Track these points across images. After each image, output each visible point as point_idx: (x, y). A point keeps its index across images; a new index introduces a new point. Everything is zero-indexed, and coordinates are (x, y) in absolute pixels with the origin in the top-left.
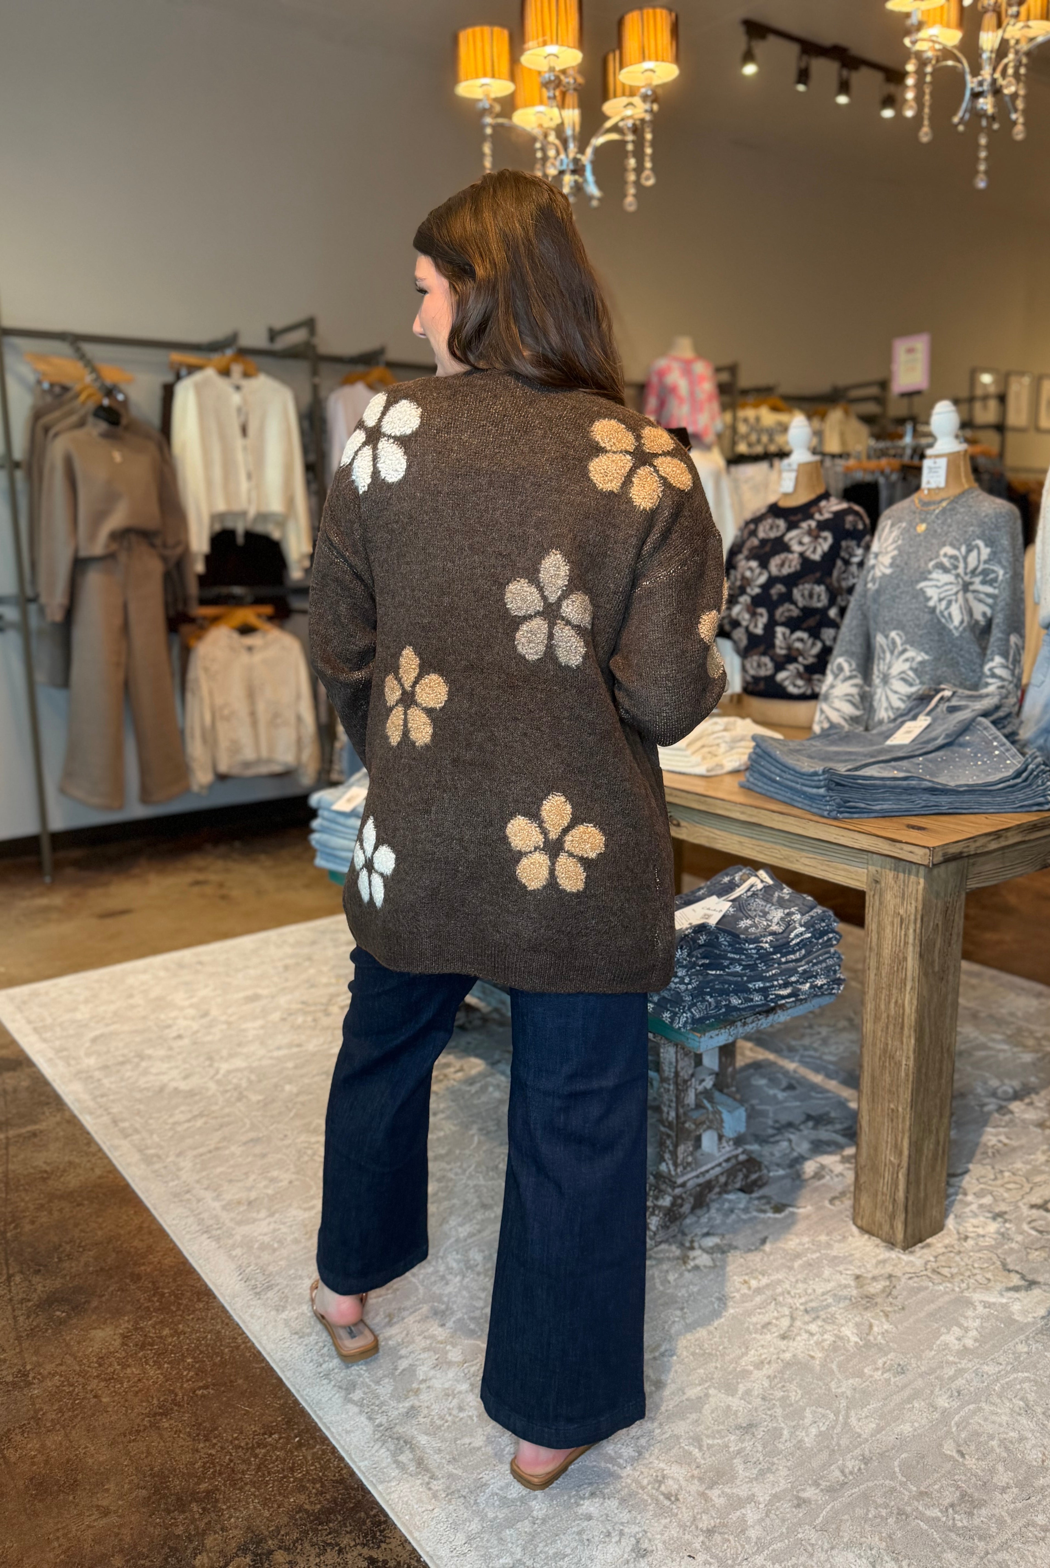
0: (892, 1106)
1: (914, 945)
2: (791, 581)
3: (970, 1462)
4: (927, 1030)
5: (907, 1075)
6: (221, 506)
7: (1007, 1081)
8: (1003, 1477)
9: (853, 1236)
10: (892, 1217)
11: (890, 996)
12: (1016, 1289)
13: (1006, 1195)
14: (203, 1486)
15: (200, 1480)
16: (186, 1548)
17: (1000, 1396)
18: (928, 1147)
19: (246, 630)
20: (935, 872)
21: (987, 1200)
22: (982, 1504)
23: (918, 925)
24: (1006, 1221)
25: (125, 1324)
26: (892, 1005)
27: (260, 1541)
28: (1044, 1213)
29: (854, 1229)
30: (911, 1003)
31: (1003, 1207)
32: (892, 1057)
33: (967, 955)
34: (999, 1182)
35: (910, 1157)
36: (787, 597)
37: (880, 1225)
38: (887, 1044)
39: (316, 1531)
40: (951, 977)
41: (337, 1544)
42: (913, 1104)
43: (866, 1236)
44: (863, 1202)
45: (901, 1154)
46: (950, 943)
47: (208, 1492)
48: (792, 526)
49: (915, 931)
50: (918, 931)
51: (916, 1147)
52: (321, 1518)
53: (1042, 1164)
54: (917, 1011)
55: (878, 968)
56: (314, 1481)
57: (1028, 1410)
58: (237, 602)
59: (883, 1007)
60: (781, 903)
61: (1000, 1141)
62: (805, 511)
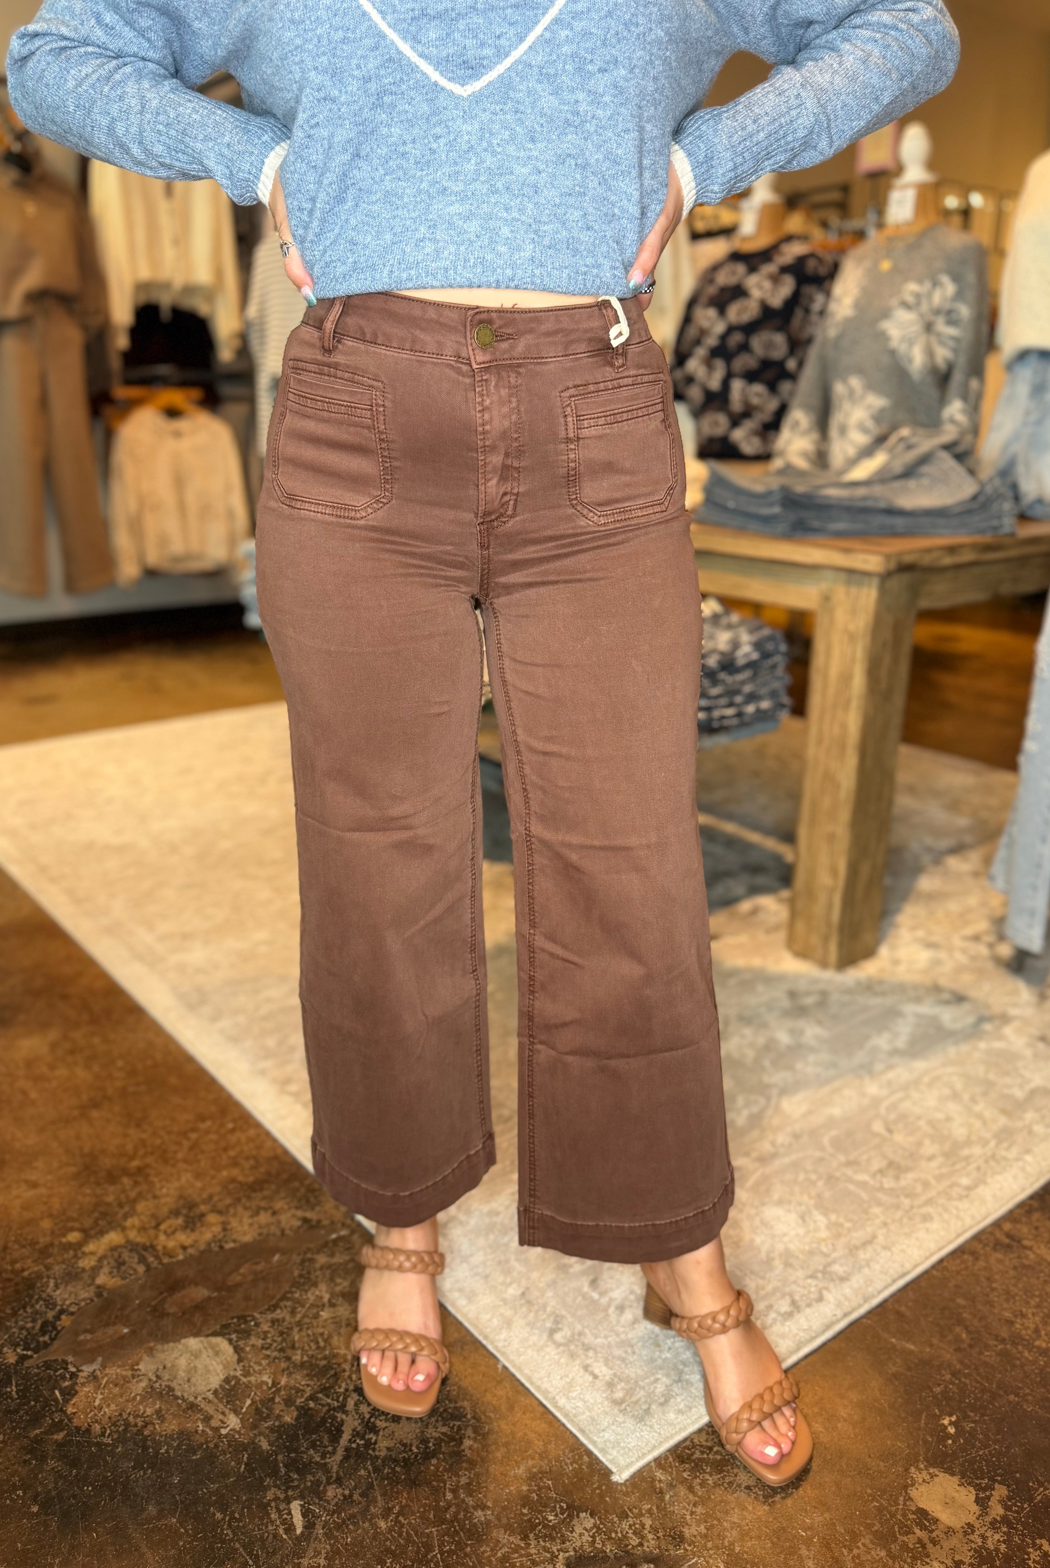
0: (833, 829)
1: (862, 662)
2: (750, 329)
3: (899, 1138)
4: (872, 749)
5: (847, 797)
6: (145, 273)
7: (942, 840)
8: (929, 1148)
10: (827, 939)
11: (836, 717)
12: (947, 1004)
14: (135, 1163)
15: (132, 1158)
16: (117, 1213)
19: (172, 413)
20: (888, 582)
21: (921, 933)
22: (908, 1169)
23: (868, 640)
24: (939, 951)
25: (53, 1034)
26: (838, 726)
27: (191, 1206)
29: (789, 951)
30: (855, 722)
31: (936, 939)
32: (833, 779)
34: (932, 920)
35: (846, 880)
36: (745, 347)
37: (814, 947)
38: (828, 766)
39: (249, 1198)
41: (271, 1208)
42: (853, 825)
43: (799, 959)
44: (798, 930)
45: (840, 875)
47: (140, 1170)
48: (752, 269)
49: (864, 646)
50: (867, 647)
51: (853, 870)
52: (255, 1187)
54: (863, 729)
55: (823, 690)
56: (247, 1158)
57: (956, 1096)
58: (165, 382)
59: (826, 729)
60: (730, 627)
62: (765, 255)
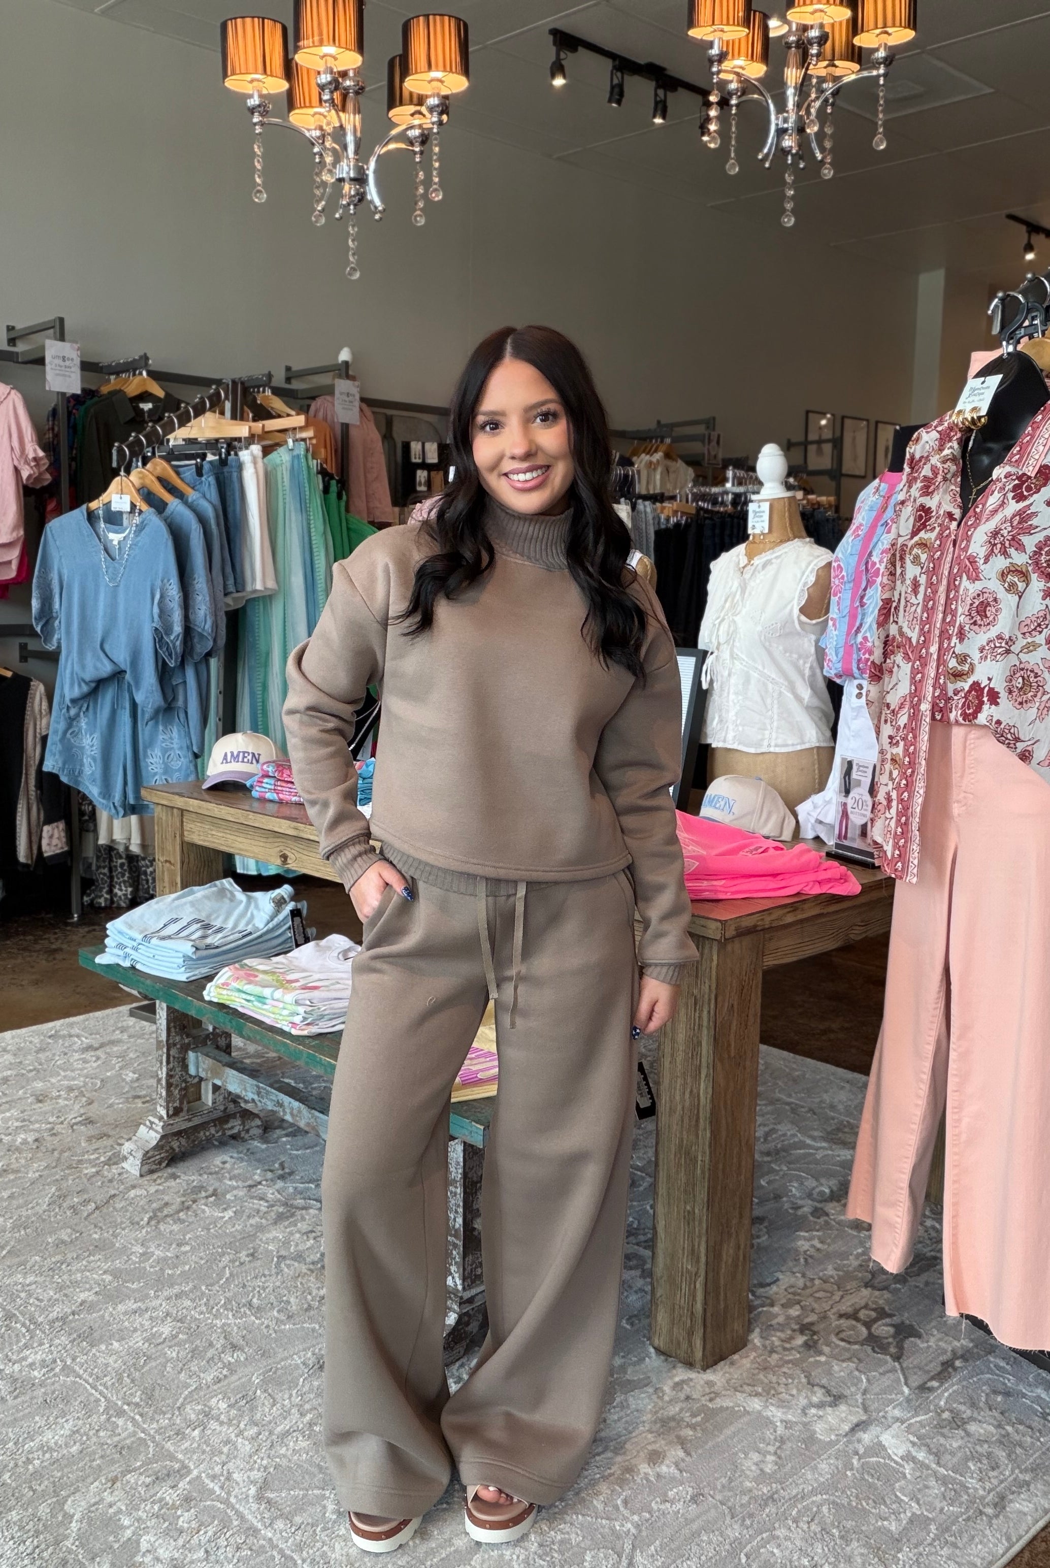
0: (688, 1208)
1: (708, 1028)
4: (724, 1122)
5: (703, 1172)
7: (823, 1181)
9: (650, 1358)
10: (690, 1333)
11: (685, 1083)
12: (820, 1406)
13: (816, 1306)
17: (795, 1521)
18: (728, 1252)
20: (729, 947)
21: (795, 1312)
23: (712, 1006)
24: (815, 1333)
26: (687, 1095)
28: (854, 1322)
29: (652, 1350)
30: (706, 1092)
31: (812, 1318)
32: (688, 1153)
33: (764, 1040)
34: (809, 1291)
35: (707, 1263)
37: (679, 1343)
38: (682, 1140)
40: (748, 1063)
42: (710, 1203)
43: (662, 1358)
44: (659, 1318)
45: (698, 1261)
46: (746, 1025)
49: (709, 1012)
50: (712, 1012)
51: (714, 1254)
53: (855, 1270)
54: (712, 1101)
55: (672, 1055)
59: (678, 1098)
61: (813, 1246)
